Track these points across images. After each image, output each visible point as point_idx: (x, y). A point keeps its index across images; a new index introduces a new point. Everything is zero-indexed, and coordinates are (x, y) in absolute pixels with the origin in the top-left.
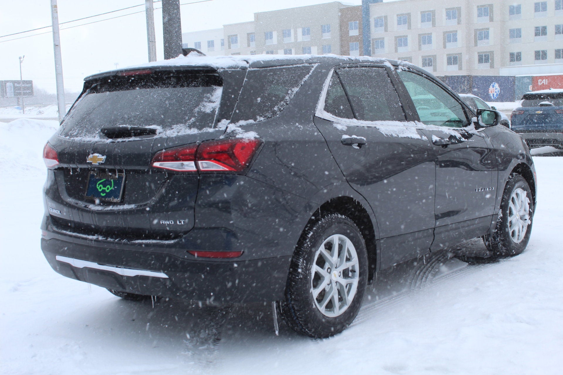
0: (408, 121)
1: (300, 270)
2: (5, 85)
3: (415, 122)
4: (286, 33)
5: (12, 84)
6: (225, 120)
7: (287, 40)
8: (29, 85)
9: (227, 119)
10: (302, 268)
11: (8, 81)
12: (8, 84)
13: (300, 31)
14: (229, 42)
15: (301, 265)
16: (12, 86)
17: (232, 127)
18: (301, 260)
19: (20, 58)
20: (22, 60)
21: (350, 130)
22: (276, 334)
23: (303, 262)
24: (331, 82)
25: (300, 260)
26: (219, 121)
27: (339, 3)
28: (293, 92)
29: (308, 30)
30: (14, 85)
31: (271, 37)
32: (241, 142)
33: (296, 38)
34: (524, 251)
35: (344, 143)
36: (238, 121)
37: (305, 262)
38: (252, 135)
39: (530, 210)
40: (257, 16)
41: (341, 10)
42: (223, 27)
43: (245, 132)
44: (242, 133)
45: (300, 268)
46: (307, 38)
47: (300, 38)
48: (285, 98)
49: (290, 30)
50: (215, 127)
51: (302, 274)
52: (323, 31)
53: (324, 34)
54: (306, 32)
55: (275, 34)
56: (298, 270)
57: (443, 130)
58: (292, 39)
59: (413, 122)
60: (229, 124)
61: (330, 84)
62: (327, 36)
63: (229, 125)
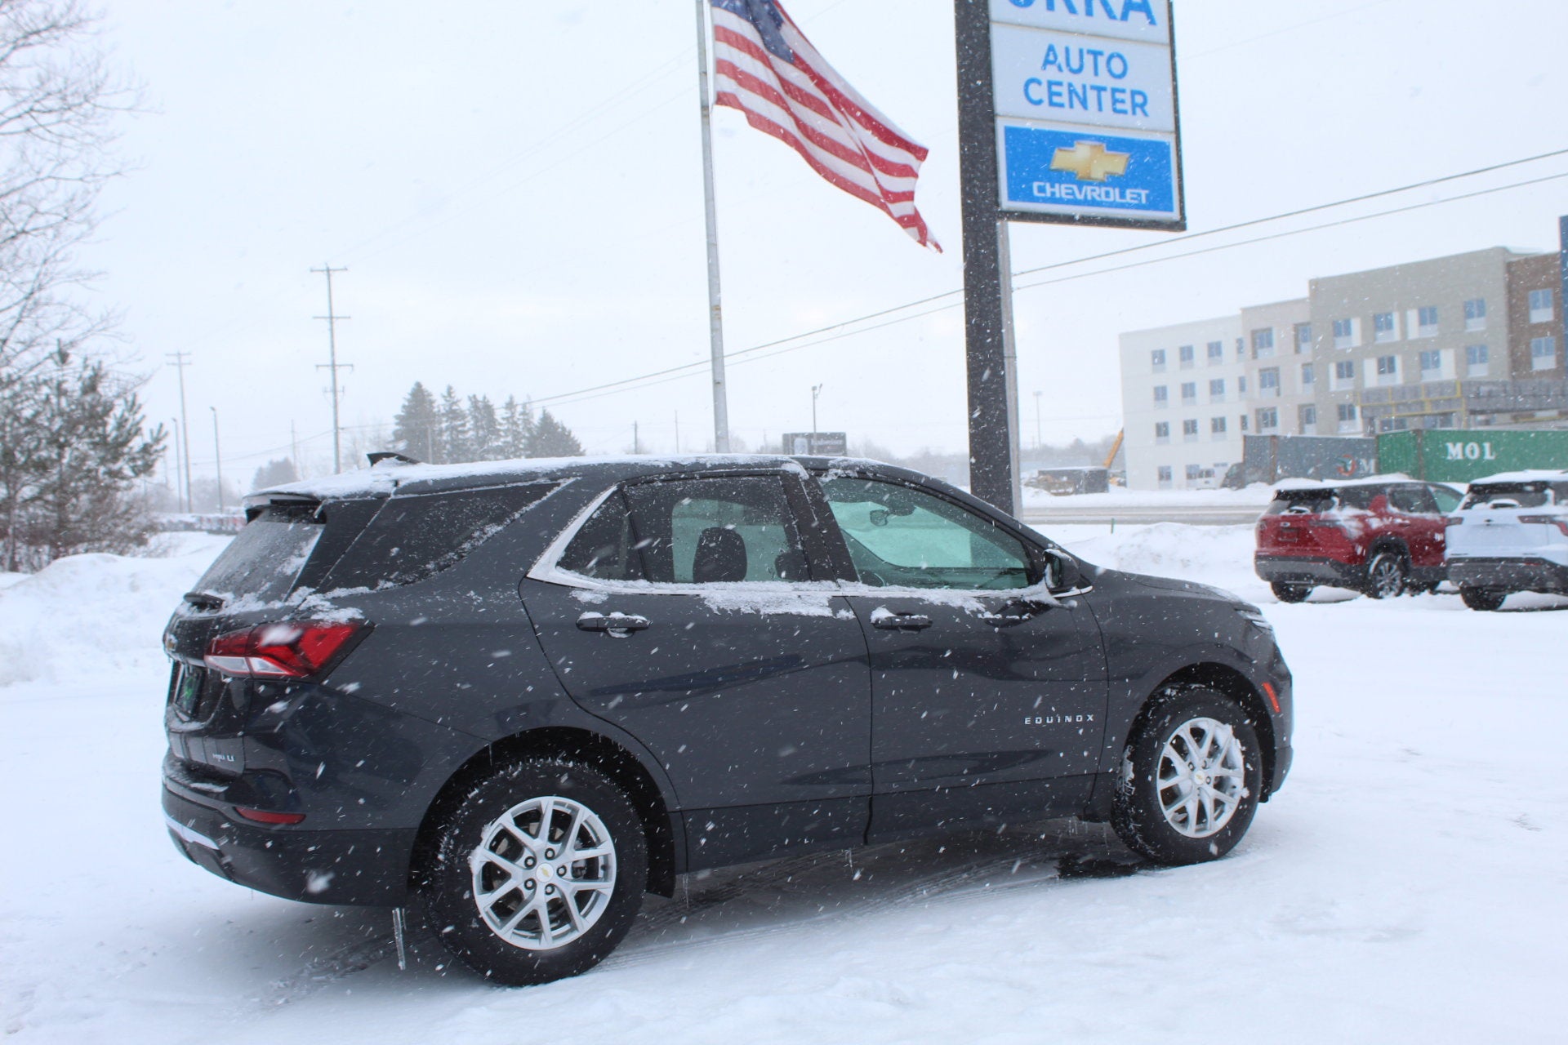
0: (812, 581)
1: (441, 857)
2: (793, 442)
3: (837, 582)
4: (1381, 322)
5: (805, 441)
6: (305, 587)
7: (1382, 337)
8: (841, 442)
9: (309, 586)
10: (446, 853)
11: (797, 435)
12: (798, 441)
13: (1413, 316)
14: (1254, 344)
15: (445, 848)
16: (806, 445)
17: (315, 600)
18: (446, 839)
19: (814, 389)
20: (816, 392)
21: (615, 602)
22: (399, 967)
23: (448, 843)
24: (598, 512)
25: (443, 839)
26: (295, 589)
27: (1505, 250)
28: (485, 534)
29: (1433, 310)
30: (809, 442)
31: (1348, 332)
32: (315, 628)
33: (1404, 332)
34: (1227, 855)
35: (581, 627)
36: (331, 588)
37: (452, 842)
38: (345, 615)
39: (1249, 766)
40: (1316, 285)
41: (1509, 265)
42: (1240, 312)
43: (336, 609)
44: (327, 612)
45: (441, 853)
46: (1431, 331)
47: (1414, 331)
48: (461, 545)
49: (1390, 314)
50: (286, 600)
51: (444, 863)
52: (1469, 315)
53: (1470, 322)
54: (1428, 316)
55: (1356, 325)
56: (437, 856)
57: (925, 597)
58: (1396, 335)
59: (830, 583)
60: (310, 594)
61: (595, 516)
62: (1476, 325)
63: (309, 598)
